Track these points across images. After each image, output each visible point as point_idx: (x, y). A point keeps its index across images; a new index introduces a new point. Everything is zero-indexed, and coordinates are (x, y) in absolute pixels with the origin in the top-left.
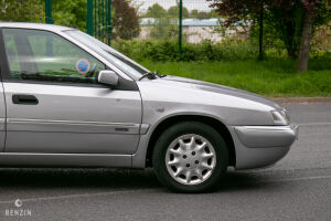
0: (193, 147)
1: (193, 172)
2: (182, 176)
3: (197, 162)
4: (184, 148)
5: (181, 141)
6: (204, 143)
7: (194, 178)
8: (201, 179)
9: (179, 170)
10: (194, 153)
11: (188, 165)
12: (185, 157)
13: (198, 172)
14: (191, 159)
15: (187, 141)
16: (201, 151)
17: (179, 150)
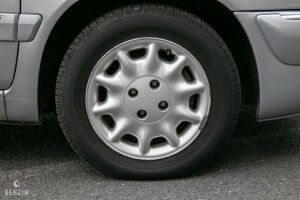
0: (153, 67)
1: (155, 128)
2: (129, 139)
3: (163, 105)
4: (131, 73)
5: (122, 55)
6: (181, 59)
7: (158, 142)
8: (175, 144)
9: (121, 124)
10: (154, 84)
11: (141, 114)
12: (133, 93)
13: (168, 128)
14: (148, 98)
15: (138, 54)
16: (173, 77)
17: (118, 78)
